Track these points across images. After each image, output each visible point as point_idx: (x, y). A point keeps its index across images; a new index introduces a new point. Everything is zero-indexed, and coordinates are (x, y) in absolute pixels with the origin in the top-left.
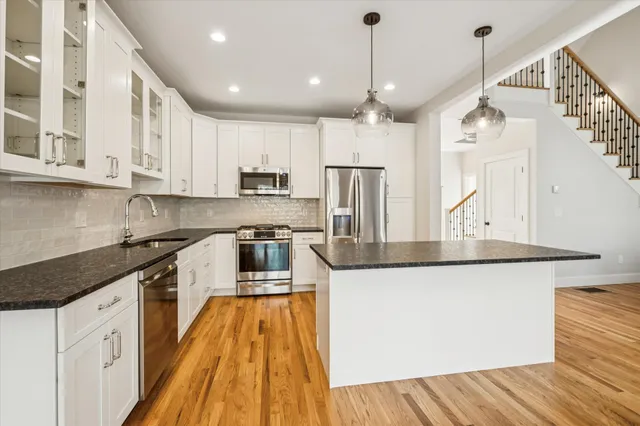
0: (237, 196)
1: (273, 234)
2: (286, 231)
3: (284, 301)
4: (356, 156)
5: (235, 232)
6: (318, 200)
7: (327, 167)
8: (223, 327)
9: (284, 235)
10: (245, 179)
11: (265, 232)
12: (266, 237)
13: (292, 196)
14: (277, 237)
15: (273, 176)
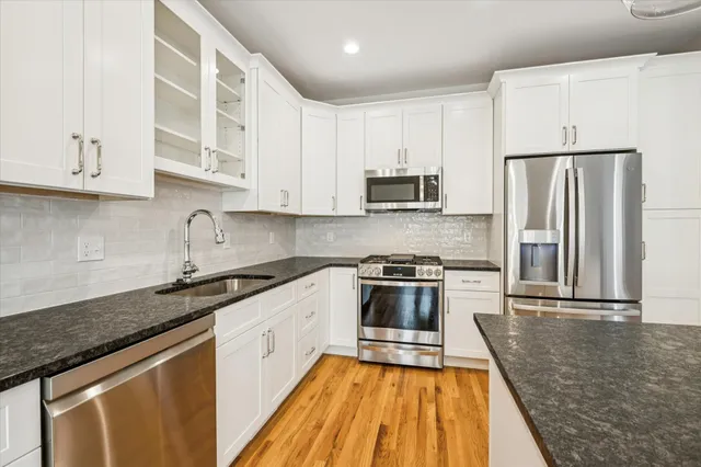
0: (363, 213)
1: (412, 272)
2: (434, 268)
3: (430, 381)
4: (571, 132)
5: (356, 266)
6: (489, 217)
7: (506, 158)
8: (319, 427)
9: (430, 272)
10: (373, 188)
11: (401, 267)
12: (400, 276)
13: (445, 212)
14: (417, 277)
15: (414, 180)
